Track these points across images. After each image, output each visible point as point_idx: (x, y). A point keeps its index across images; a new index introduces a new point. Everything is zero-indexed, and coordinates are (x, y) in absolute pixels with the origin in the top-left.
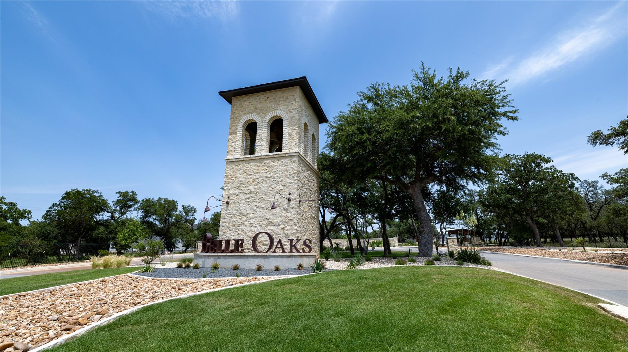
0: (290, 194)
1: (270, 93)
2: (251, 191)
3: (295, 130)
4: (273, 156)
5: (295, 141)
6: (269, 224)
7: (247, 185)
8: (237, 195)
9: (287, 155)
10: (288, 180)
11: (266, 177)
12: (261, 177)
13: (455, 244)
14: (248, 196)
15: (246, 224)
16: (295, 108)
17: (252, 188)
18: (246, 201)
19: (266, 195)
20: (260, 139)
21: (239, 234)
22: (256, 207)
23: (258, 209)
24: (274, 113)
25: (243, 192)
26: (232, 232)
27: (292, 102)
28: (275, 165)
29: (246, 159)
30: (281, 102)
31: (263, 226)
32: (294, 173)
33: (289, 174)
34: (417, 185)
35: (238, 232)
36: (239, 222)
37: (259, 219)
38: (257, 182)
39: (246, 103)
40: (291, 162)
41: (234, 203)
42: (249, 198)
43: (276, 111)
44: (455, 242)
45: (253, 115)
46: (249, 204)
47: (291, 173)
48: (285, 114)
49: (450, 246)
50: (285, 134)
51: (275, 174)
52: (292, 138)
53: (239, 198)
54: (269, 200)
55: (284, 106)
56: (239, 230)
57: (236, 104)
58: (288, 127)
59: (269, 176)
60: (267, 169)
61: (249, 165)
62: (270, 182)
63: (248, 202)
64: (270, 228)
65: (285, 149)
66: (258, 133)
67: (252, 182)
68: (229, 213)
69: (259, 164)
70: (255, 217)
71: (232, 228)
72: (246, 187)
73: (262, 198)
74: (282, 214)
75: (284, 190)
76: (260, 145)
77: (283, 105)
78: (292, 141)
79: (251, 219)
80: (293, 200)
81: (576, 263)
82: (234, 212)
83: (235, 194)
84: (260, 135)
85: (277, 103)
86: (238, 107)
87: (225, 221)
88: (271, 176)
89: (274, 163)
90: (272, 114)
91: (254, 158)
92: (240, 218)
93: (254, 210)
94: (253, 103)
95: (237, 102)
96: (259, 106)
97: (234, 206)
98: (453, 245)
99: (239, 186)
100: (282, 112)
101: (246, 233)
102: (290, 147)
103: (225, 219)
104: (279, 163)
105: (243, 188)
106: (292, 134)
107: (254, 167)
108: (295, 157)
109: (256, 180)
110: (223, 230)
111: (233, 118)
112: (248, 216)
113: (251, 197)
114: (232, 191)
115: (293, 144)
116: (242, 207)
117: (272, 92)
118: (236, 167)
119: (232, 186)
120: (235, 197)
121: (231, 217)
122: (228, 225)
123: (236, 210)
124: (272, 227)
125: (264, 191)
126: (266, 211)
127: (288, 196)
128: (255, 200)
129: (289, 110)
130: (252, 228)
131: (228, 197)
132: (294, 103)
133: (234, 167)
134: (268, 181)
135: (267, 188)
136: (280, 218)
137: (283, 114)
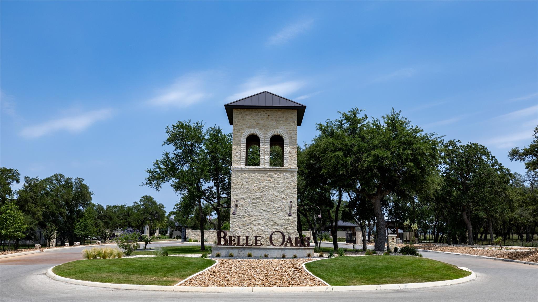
0: (291, 202)
1: (270, 111)
2: (257, 197)
3: (295, 149)
4: (276, 170)
5: (295, 159)
6: (274, 224)
7: (253, 192)
8: (245, 200)
9: (288, 170)
10: (289, 191)
11: (270, 187)
12: (266, 186)
13: (394, 241)
14: (255, 201)
15: (254, 224)
16: (294, 129)
17: (258, 195)
18: (253, 205)
19: (270, 201)
20: (263, 153)
21: (248, 231)
22: (262, 211)
23: (264, 212)
24: (275, 131)
25: (250, 198)
26: (242, 230)
27: (291, 124)
28: (278, 178)
29: (252, 169)
30: (281, 122)
31: (269, 226)
32: (294, 186)
33: (290, 186)
34: (378, 196)
35: (248, 230)
36: (248, 222)
37: (265, 220)
38: (262, 190)
39: (248, 117)
40: (292, 176)
41: (242, 206)
42: (255, 203)
43: (277, 130)
44: (395, 239)
45: (255, 130)
46: (256, 208)
47: (292, 185)
48: (286, 134)
49: (390, 243)
50: (286, 152)
51: (278, 185)
52: (292, 156)
53: (247, 202)
54: (274, 205)
55: (285, 127)
56: (248, 228)
57: (238, 117)
58: (288, 146)
59: (273, 186)
60: (270, 180)
61: (254, 175)
62: (273, 191)
63: (255, 206)
64: (275, 228)
65: (286, 164)
66: (261, 147)
67: (257, 190)
68: (239, 214)
69: (263, 175)
70: (262, 219)
71: (241, 226)
72: (252, 193)
73: (268, 203)
74: (285, 217)
75: (286, 198)
76: (264, 159)
77: (283, 125)
78: (292, 158)
79: (258, 220)
80: (294, 207)
81: (486, 258)
82: (243, 213)
83: (243, 199)
84: (263, 150)
85: (278, 122)
86: (240, 119)
87: (235, 220)
88: (275, 187)
89: (276, 176)
90: (273, 132)
91: (259, 169)
92: (248, 219)
93: (261, 213)
94: (255, 118)
95: (239, 115)
96: (261, 122)
97: (242, 208)
98: (392, 242)
99: (246, 192)
100: (283, 131)
101: (255, 231)
102: (290, 164)
103: (234, 219)
104: (281, 176)
105: (249, 194)
106: (292, 152)
107: (259, 177)
108: (295, 172)
109: (262, 188)
110: (234, 227)
111: (236, 129)
112: (256, 218)
113: (258, 202)
114: (240, 196)
115: (292, 161)
116: (250, 210)
117: (273, 111)
118: (242, 175)
119: (239, 191)
120: (243, 201)
121: (240, 218)
122: (238, 224)
123: (244, 212)
124: (277, 227)
125: (269, 198)
126: (271, 214)
127: (290, 203)
128: (261, 204)
129: (288, 130)
130: (260, 227)
131: (237, 201)
132: (293, 125)
133: (240, 175)
134: (272, 190)
135: (271, 196)
136: (283, 220)
137: (284, 133)
